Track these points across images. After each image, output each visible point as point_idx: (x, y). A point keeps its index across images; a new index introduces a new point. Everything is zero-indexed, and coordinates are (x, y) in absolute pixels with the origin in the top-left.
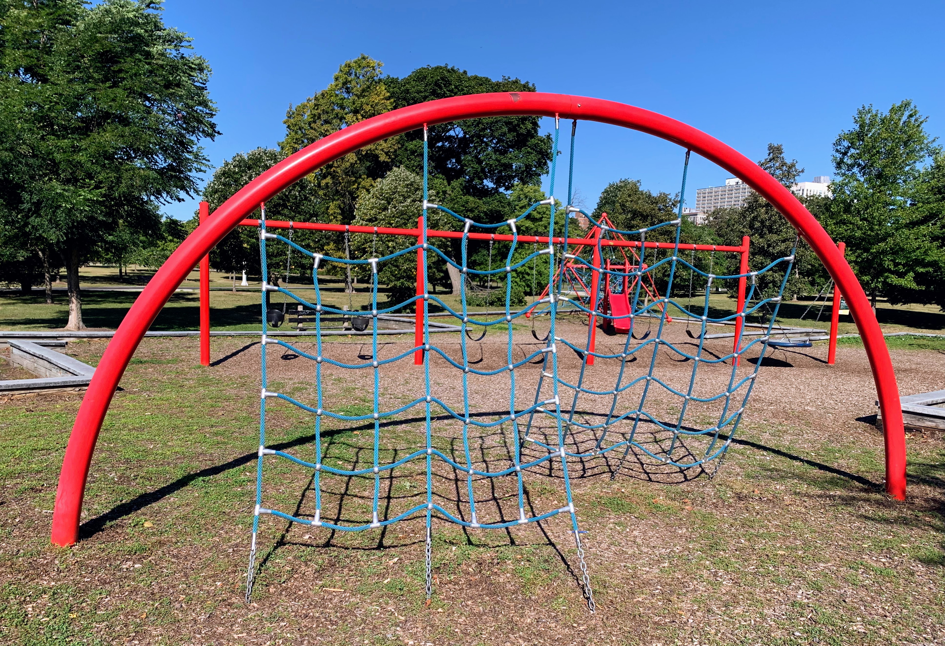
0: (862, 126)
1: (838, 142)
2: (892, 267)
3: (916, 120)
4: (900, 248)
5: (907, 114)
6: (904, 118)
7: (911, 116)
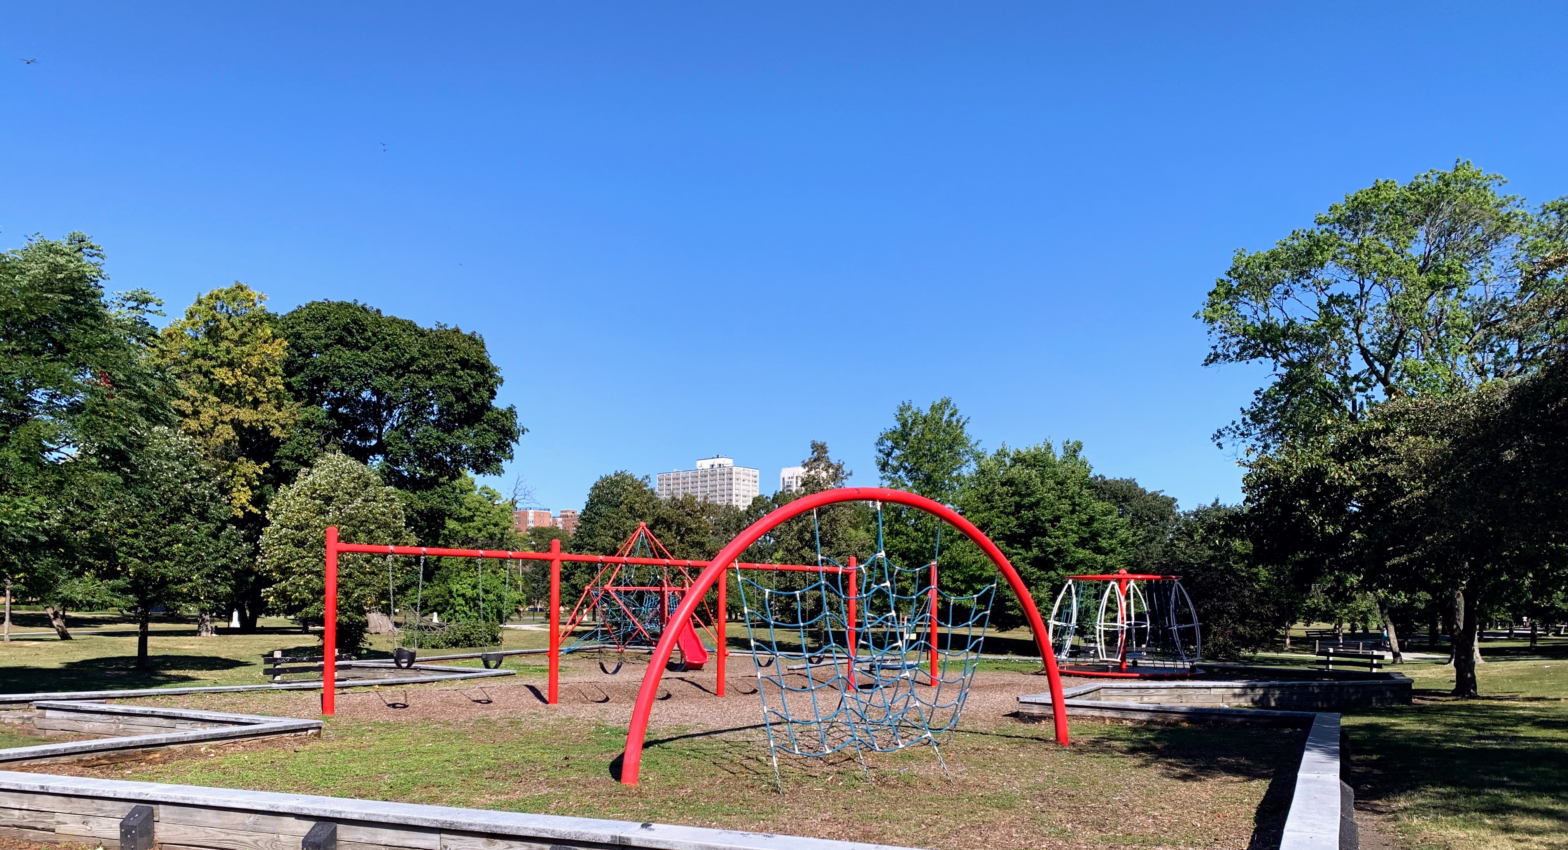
0: (904, 425)
1: (881, 442)
2: (950, 584)
3: (958, 421)
4: (956, 562)
5: (947, 412)
6: (945, 417)
7: (952, 415)
